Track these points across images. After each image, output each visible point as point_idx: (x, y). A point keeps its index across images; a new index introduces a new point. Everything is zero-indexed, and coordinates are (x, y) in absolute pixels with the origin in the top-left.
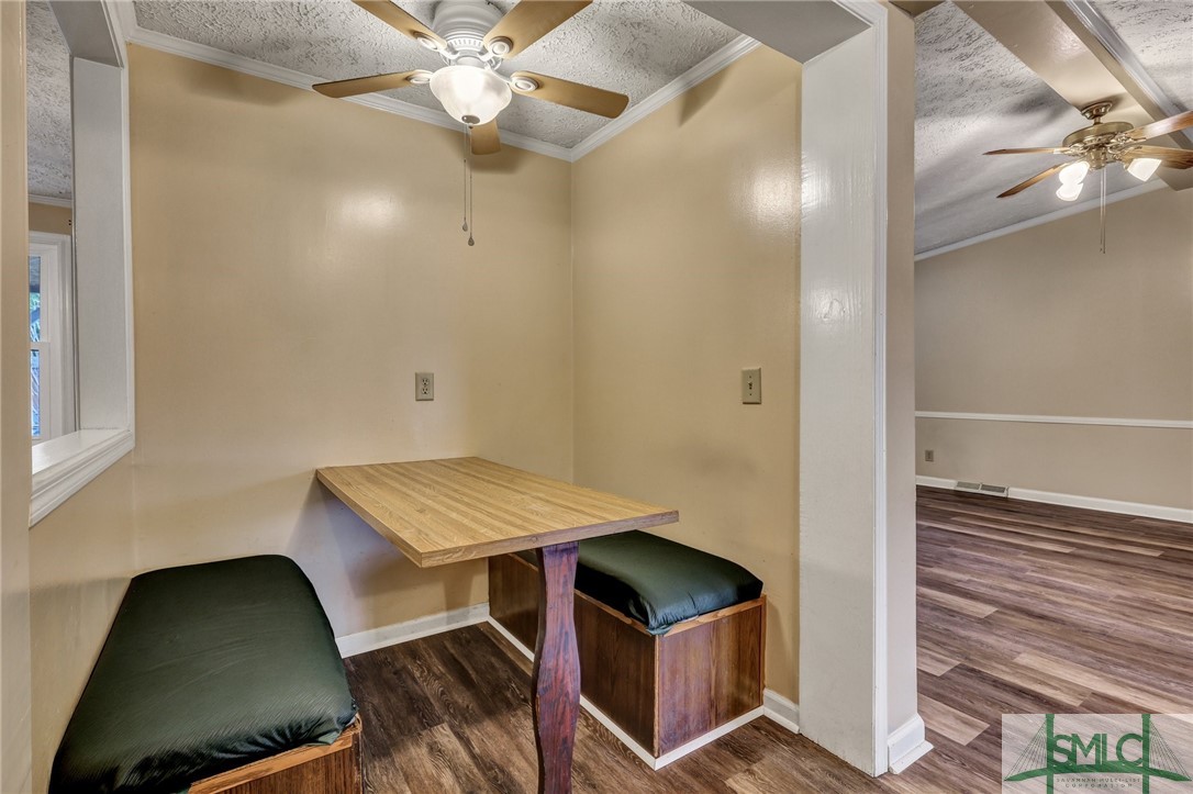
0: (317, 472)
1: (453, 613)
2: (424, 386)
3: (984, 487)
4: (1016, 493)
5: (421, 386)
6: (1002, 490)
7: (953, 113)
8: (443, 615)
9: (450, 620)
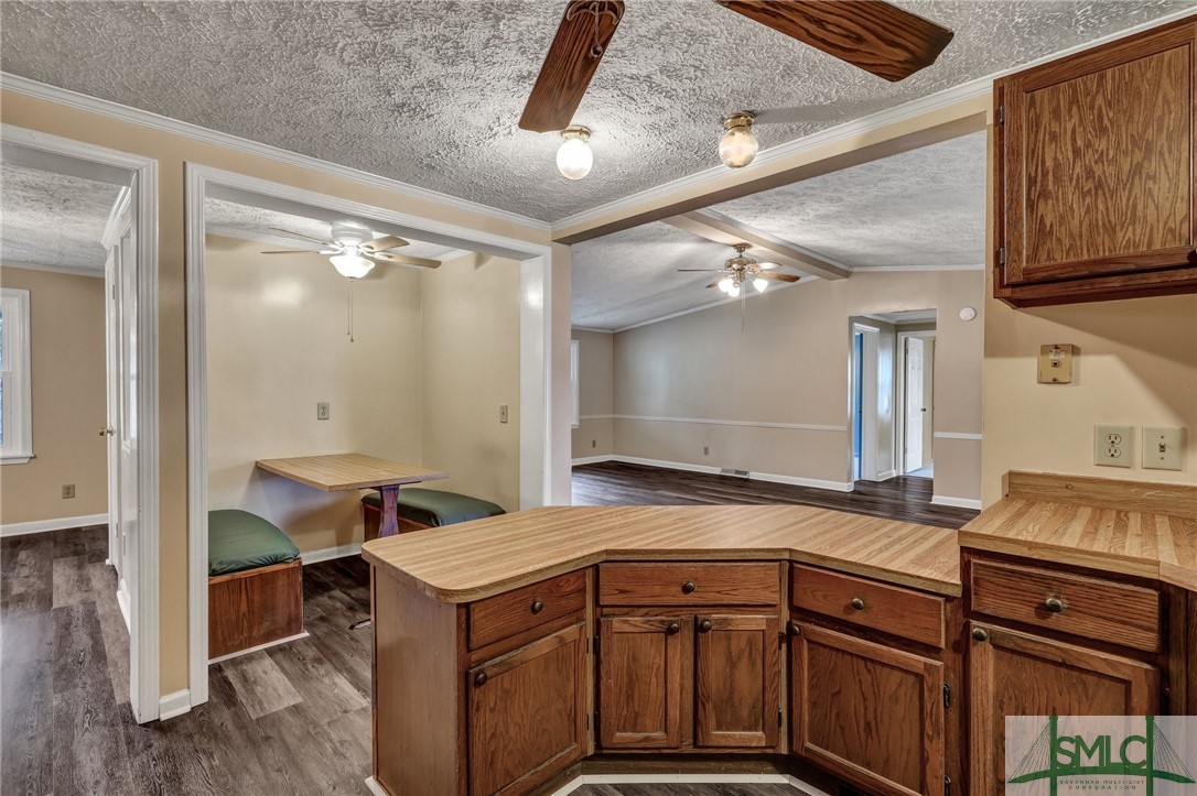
0: (257, 462)
1: (342, 548)
2: (323, 412)
3: (737, 472)
4: (754, 476)
5: (321, 411)
6: (746, 473)
7: (667, 241)
8: (335, 549)
9: (339, 552)
